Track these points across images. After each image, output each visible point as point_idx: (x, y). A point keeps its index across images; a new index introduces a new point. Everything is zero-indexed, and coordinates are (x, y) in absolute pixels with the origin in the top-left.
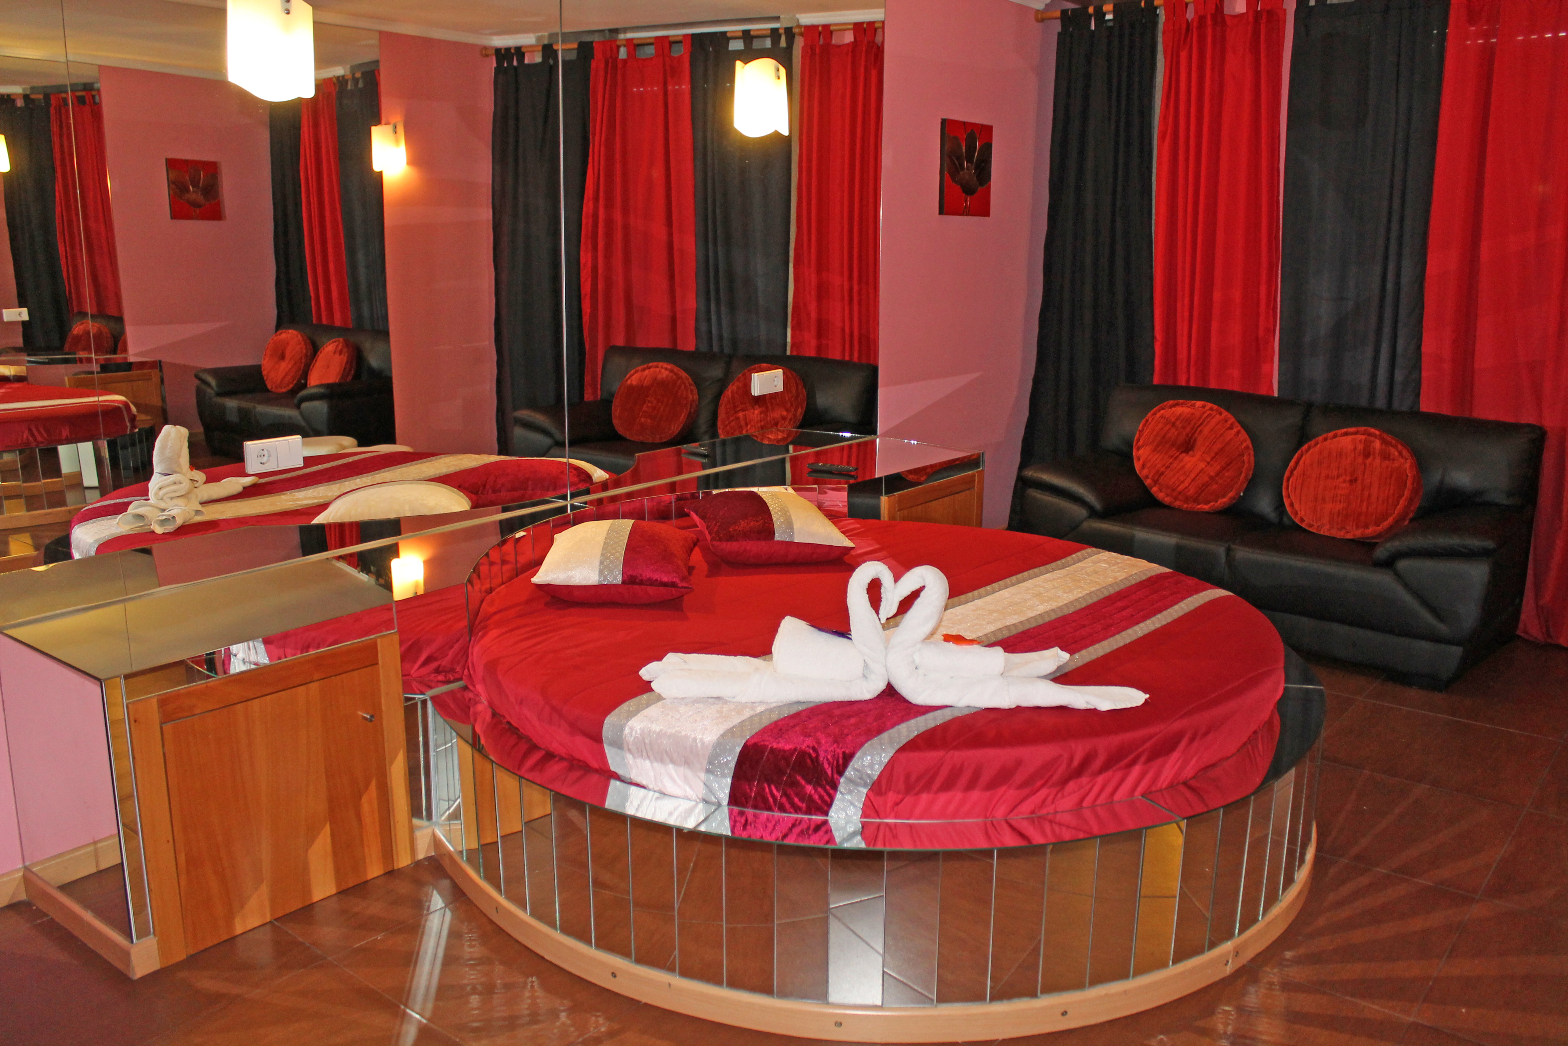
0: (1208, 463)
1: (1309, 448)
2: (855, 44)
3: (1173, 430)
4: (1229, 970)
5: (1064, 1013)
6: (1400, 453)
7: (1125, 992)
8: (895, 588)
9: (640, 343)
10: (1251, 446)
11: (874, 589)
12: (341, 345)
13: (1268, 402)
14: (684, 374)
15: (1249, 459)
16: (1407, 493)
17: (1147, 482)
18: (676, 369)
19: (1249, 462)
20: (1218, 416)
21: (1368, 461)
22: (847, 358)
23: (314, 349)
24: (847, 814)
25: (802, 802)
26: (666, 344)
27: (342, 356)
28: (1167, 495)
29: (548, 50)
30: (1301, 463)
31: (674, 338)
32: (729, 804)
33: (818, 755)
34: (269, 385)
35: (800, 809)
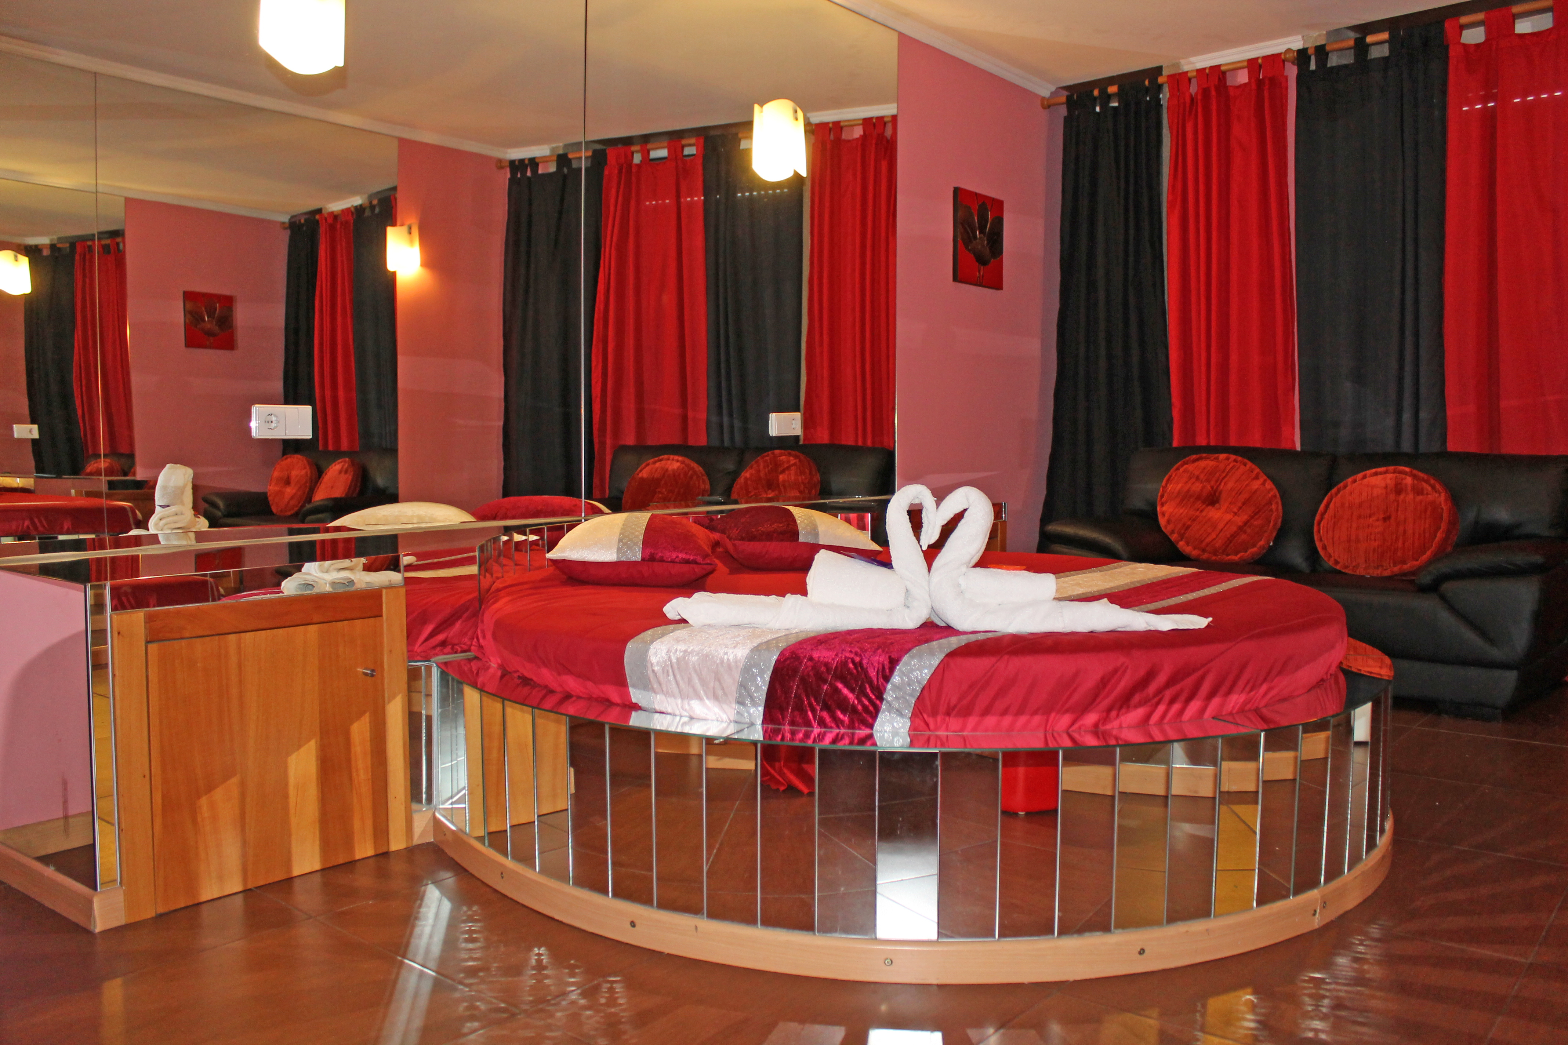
0: (1235, 514)
1: (1339, 491)
2: (864, 137)
3: (1197, 484)
4: (1317, 922)
5: (1142, 952)
6: (1433, 487)
7: (1207, 930)
8: (936, 512)
9: (650, 442)
10: (1278, 495)
12: (346, 465)
13: (1291, 454)
14: (694, 465)
15: (1277, 508)
16: (1443, 526)
17: (1174, 537)
18: (687, 461)
19: (1277, 510)
20: (1242, 467)
21: (1402, 497)
22: (860, 443)
23: (319, 473)
24: (893, 726)
25: (845, 715)
26: (677, 441)
27: (348, 475)
28: (1195, 549)
29: (563, 160)
30: (1331, 506)
31: (686, 439)
32: (763, 723)
33: (861, 660)
34: (274, 510)
35: (842, 722)
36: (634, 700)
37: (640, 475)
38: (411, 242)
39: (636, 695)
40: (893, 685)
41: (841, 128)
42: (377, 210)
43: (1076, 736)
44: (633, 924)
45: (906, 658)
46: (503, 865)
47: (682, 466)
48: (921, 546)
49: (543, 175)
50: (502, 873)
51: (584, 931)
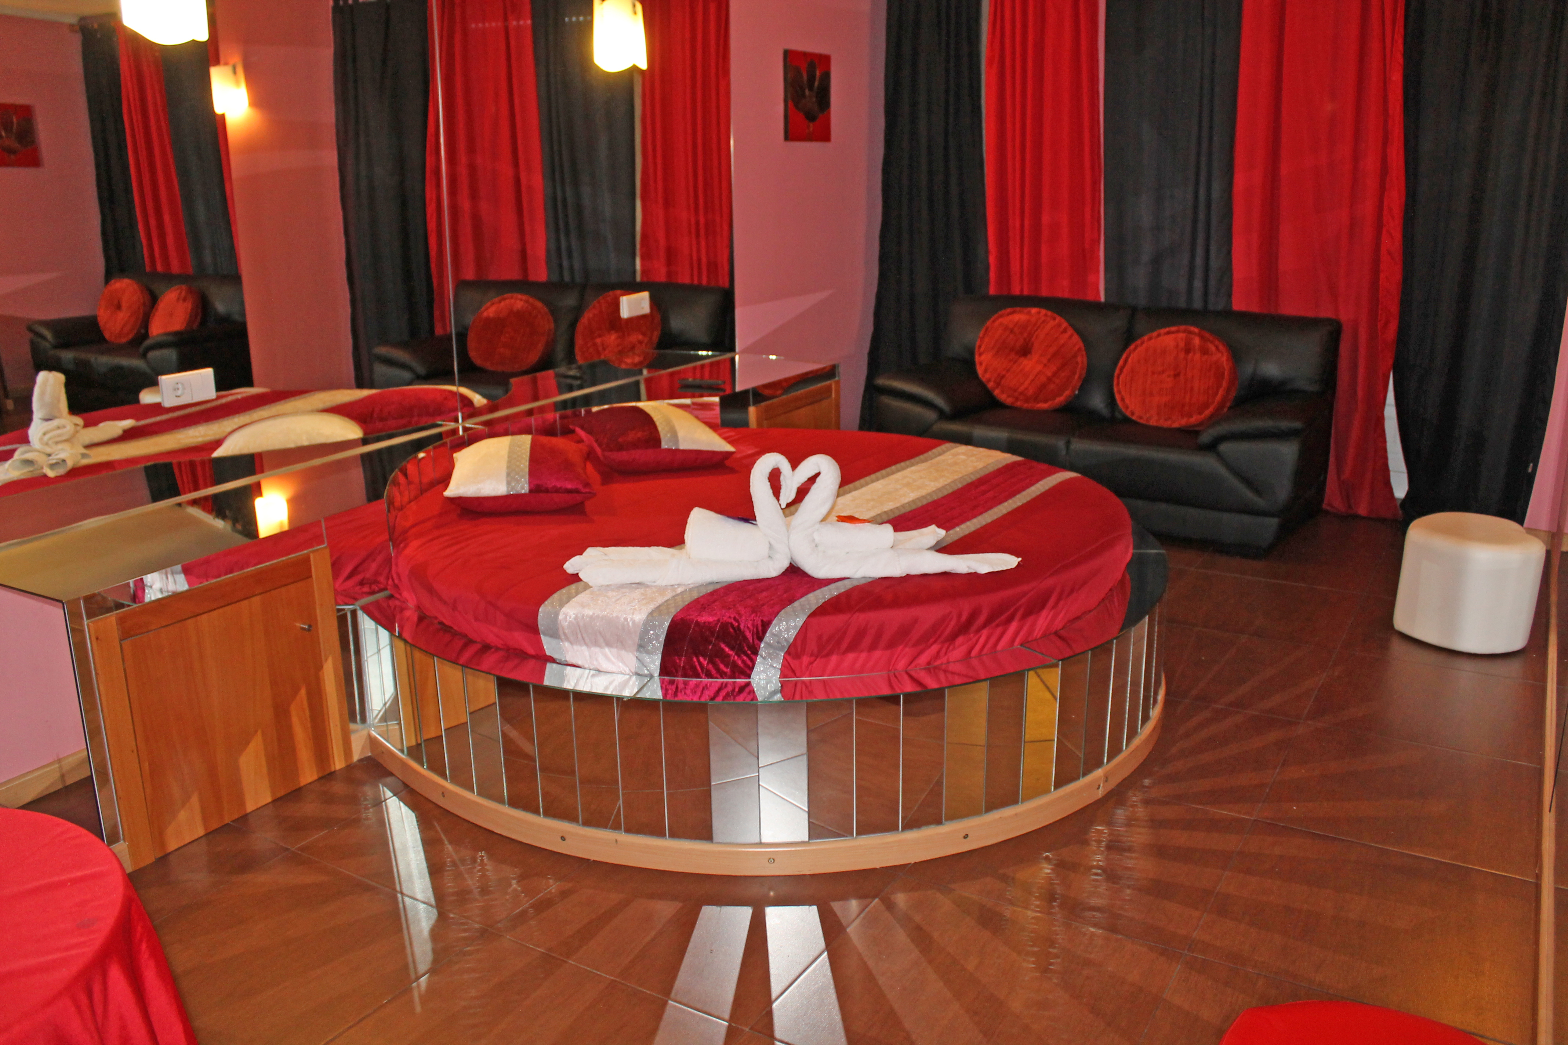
0: (1045, 365)
1: (1136, 347)
3: (1012, 336)
4: (1100, 793)
5: (966, 837)
6: (1217, 348)
7: (1016, 814)
8: (793, 475)
9: (492, 276)
10: (1083, 348)
12: (184, 292)
13: (1097, 307)
14: (539, 304)
15: (1082, 360)
16: (1224, 384)
17: (990, 385)
18: (531, 300)
19: (1082, 362)
20: (1052, 321)
21: (1190, 356)
22: (696, 282)
23: (153, 299)
24: (767, 675)
25: (727, 668)
26: (518, 275)
27: (186, 303)
28: (1009, 396)
30: (1130, 361)
31: (525, 270)
32: (660, 675)
33: (739, 624)
34: (107, 335)
35: (725, 673)
36: (548, 653)
37: (486, 314)
38: (237, 82)
39: (549, 646)
40: (766, 643)
43: (913, 673)
44: (563, 838)
45: (775, 622)
46: (443, 787)
47: (527, 304)
48: (780, 505)
49: (362, 4)
50: (443, 793)
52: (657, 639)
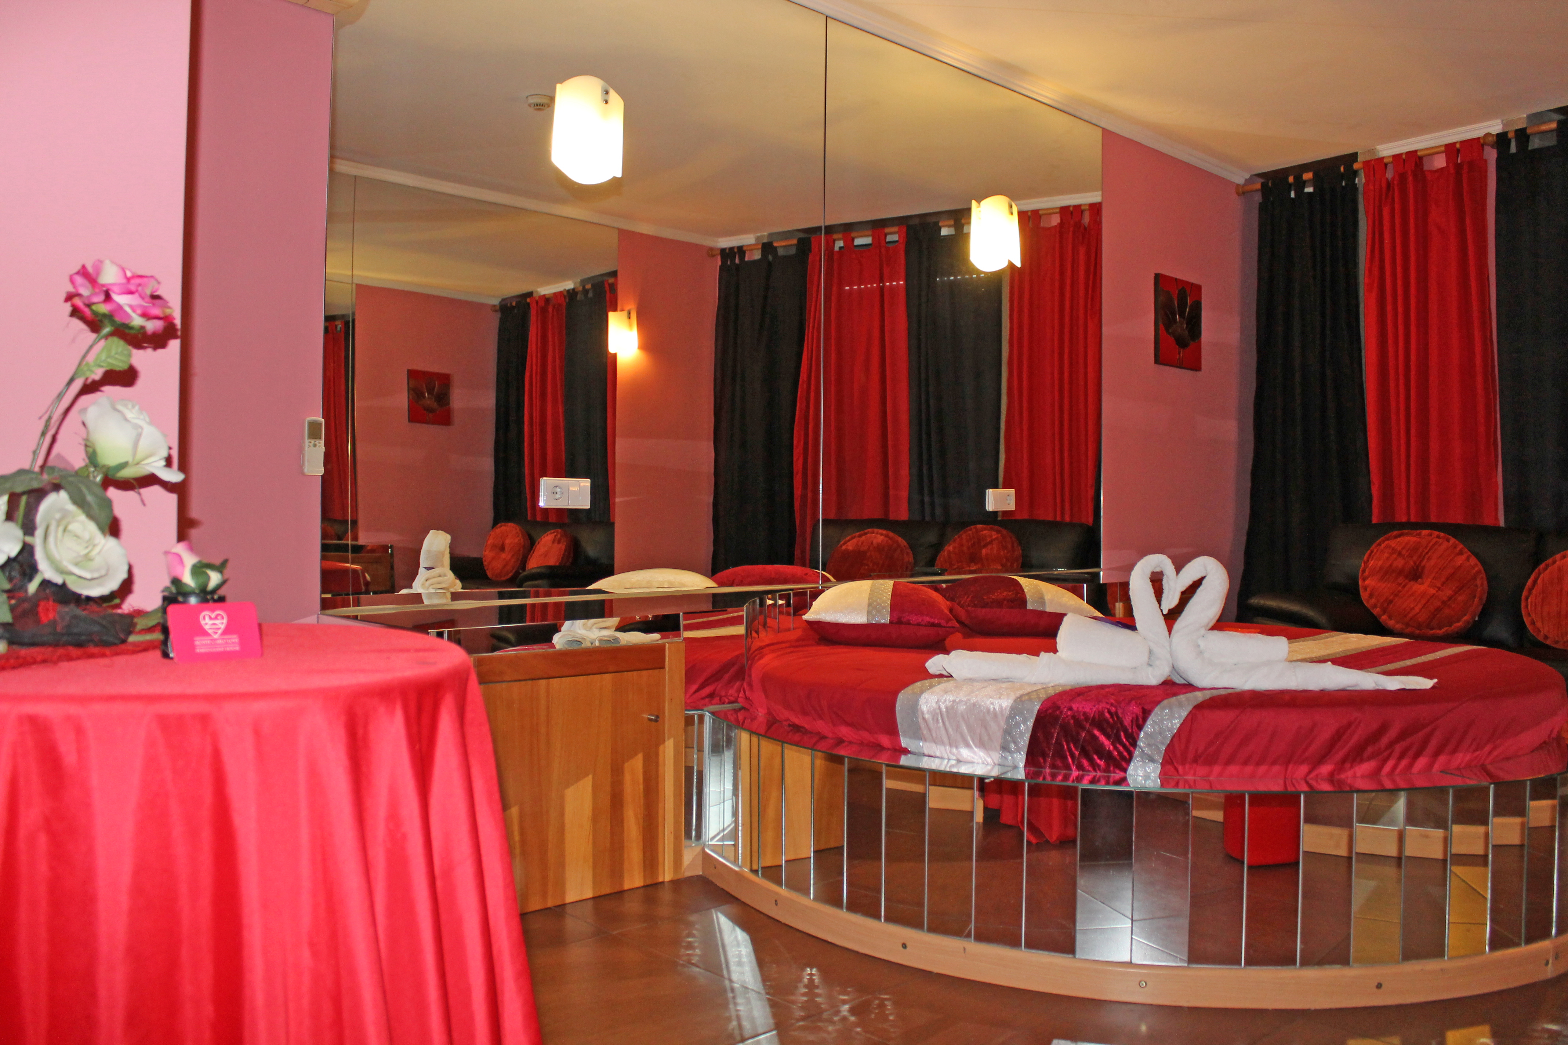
0: (1439, 589)
1: (1546, 567)
2: (1064, 225)
3: (1400, 559)
5: (1379, 986)
7: (1442, 970)
8: (1177, 578)
9: (853, 516)
10: (1482, 569)
11: (1157, 581)
12: (559, 536)
13: (1495, 530)
14: (899, 539)
15: (1481, 583)
17: (1376, 611)
18: (891, 534)
19: (1482, 585)
20: (1446, 543)
22: (1058, 519)
23: (531, 543)
24: (1146, 770)
25: (1101, 760)
26: (878, 515)
27: (560, 545)
28: (1398, 622)
29: (767, 247)
30: (1540, 581)
31: (886, 511)
32: (1025, 766)
33: (1117, 710)
34: (490, 574)
35: (1099, 766)
36: (903, 745)
37: (844, 547)
38: (630, 325)
39: (905, 741)
40: (1146, 733)
41: (1040, 216)
42: (590, 295)
43: (1313, 783)
44: (904, 946)
45: (1157, 710)
46: (777, 894)
47: (886, 539)
48: (1162, 611)
49: (747, 262)
50: (776, 901)
51: (858, 953)
52: (1025, 723)
